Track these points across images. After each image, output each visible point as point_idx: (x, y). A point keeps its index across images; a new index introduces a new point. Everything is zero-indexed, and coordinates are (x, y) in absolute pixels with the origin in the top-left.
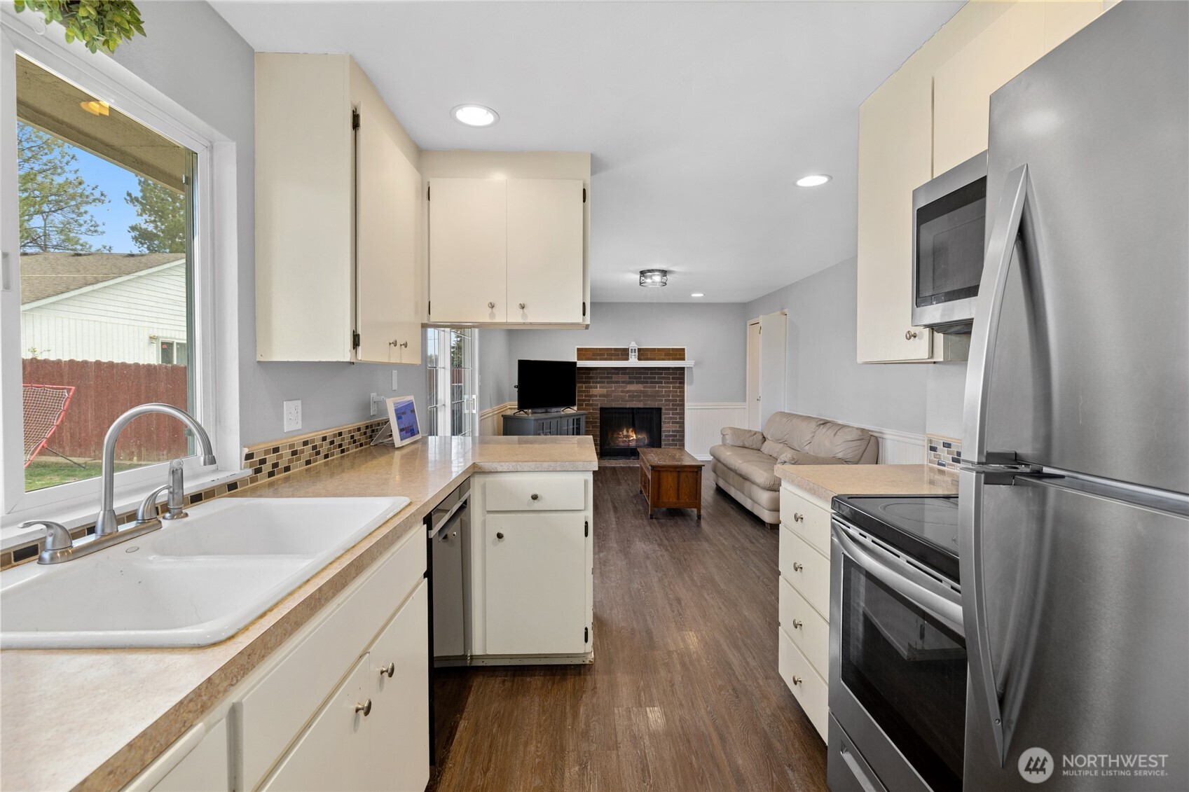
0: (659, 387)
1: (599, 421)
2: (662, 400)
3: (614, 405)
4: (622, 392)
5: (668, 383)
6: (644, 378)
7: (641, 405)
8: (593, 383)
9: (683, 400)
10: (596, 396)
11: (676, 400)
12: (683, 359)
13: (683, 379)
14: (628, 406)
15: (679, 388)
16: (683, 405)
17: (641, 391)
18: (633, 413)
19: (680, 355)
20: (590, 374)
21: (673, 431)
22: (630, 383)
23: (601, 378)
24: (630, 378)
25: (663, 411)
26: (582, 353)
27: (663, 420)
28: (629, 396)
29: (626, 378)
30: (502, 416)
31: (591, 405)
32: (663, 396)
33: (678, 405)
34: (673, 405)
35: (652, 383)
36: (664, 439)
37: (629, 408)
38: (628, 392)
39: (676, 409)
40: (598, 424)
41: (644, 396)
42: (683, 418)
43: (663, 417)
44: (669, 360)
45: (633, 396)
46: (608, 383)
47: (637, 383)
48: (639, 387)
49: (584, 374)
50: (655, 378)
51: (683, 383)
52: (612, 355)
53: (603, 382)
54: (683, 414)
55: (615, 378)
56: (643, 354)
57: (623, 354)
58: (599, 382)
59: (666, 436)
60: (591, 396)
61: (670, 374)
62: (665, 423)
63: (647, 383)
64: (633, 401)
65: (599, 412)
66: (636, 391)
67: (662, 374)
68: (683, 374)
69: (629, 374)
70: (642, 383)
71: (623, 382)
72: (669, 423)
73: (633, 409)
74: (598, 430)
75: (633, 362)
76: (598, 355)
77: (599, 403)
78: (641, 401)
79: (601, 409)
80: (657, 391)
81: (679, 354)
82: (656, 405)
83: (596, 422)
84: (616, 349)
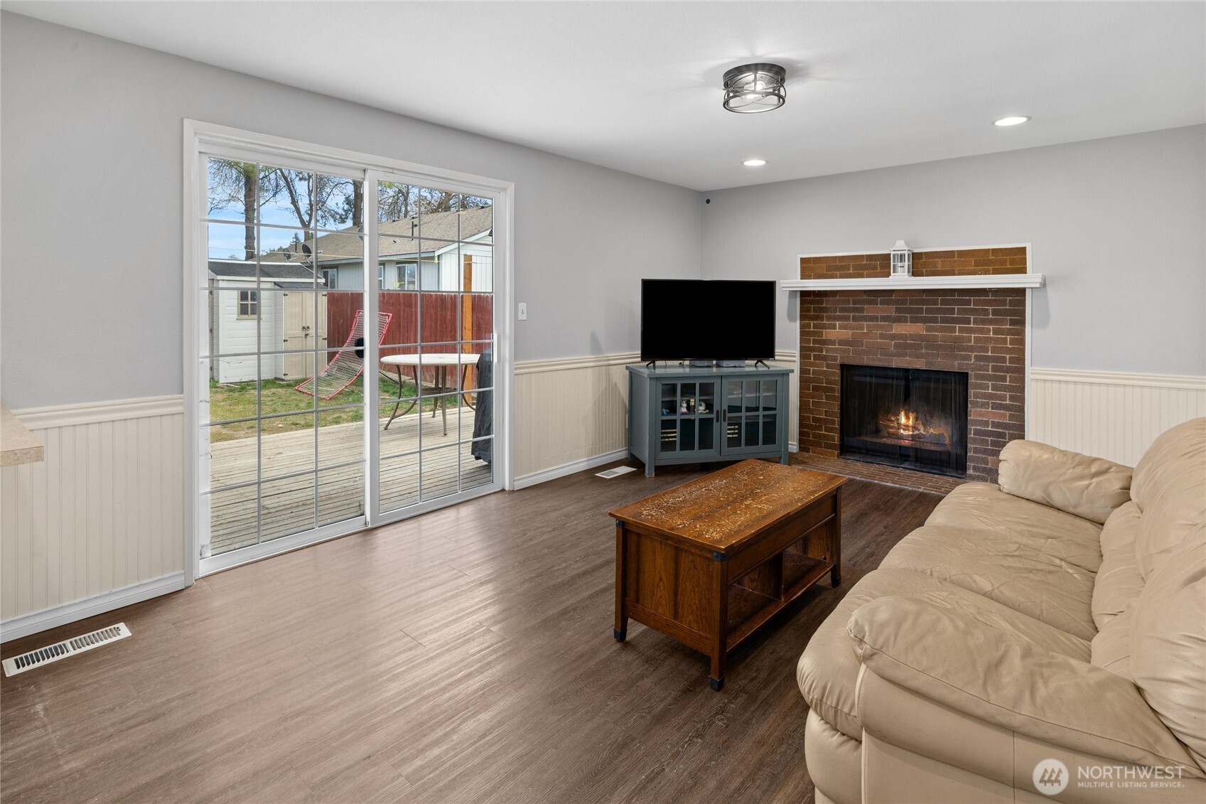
0: (961, 330)
1: (838, 387)
2: (969, 358)
3: (867, 360)
4: (882, 336)
5: (983, 322)
6: (928, 311)
7: (921, 364)
8: (829, 318)
9: (1021, 360)
10: (833, 343)
11: (1004, 360)
12: (1023, 270)
13: (1022, 313)
14: (897, 363)
15: (1009, 332)
16: (1021, 371)
17: (921, 337)
18: (907, 379)
19: (1012, 262)
20: (822, 303)
21: (995, 425)
22: (899, 320)
23: (842, 310)
24: (898, 310)
25: (972, 380)
26: (810, 267)
27: (971, 398)
28: (897, 346)
29: (891, 310)
30: (627, 368)
31: (825, 358)
32: (972, 349)
33: (1008, 370)
34: (995, 368)
35: (944, 320)
36: (974, 439)
37: (898, 369)
38: (893, 337)
39: (1003, 379)
40: (837, 394)
41: (927, 347)
42: (1022, 400)
43: (971, 392)
44: (986, 272)
45: (905, 346)
46: (855, 319)
47: (914, 320)
48: (918, 329)
49: (812, 302)
50: (952, 311)
51: (1022, 322)
52: (863, 267)
53: (847, 318)
54: (1022, 389)
55: (869, 310)
56: (921, 263)
57: (881, 264)
58: (839, 318)
59: (977, 432)
60: (825, 342)
61: (989, 303)
62: (976, 405)
63: (935, 320)
64: (905, 355)
65: (838, 371)
66: (912, 337)
67: (968, 303)
68: (1023, 303)
69: (896, 302)
70: (924, 320)
71: (884, 319)
72: (984, 405)
73: (907, 370)
74: (837, 403)
75: (901, 279)
76: (837, 268)
77: (840, 355)
78: (918, 357)
79: (844, 367)
80: (958, 337)
81: (1014, 260)
82: (955, 366)
83: (833, 390)
84: (871, 258)
